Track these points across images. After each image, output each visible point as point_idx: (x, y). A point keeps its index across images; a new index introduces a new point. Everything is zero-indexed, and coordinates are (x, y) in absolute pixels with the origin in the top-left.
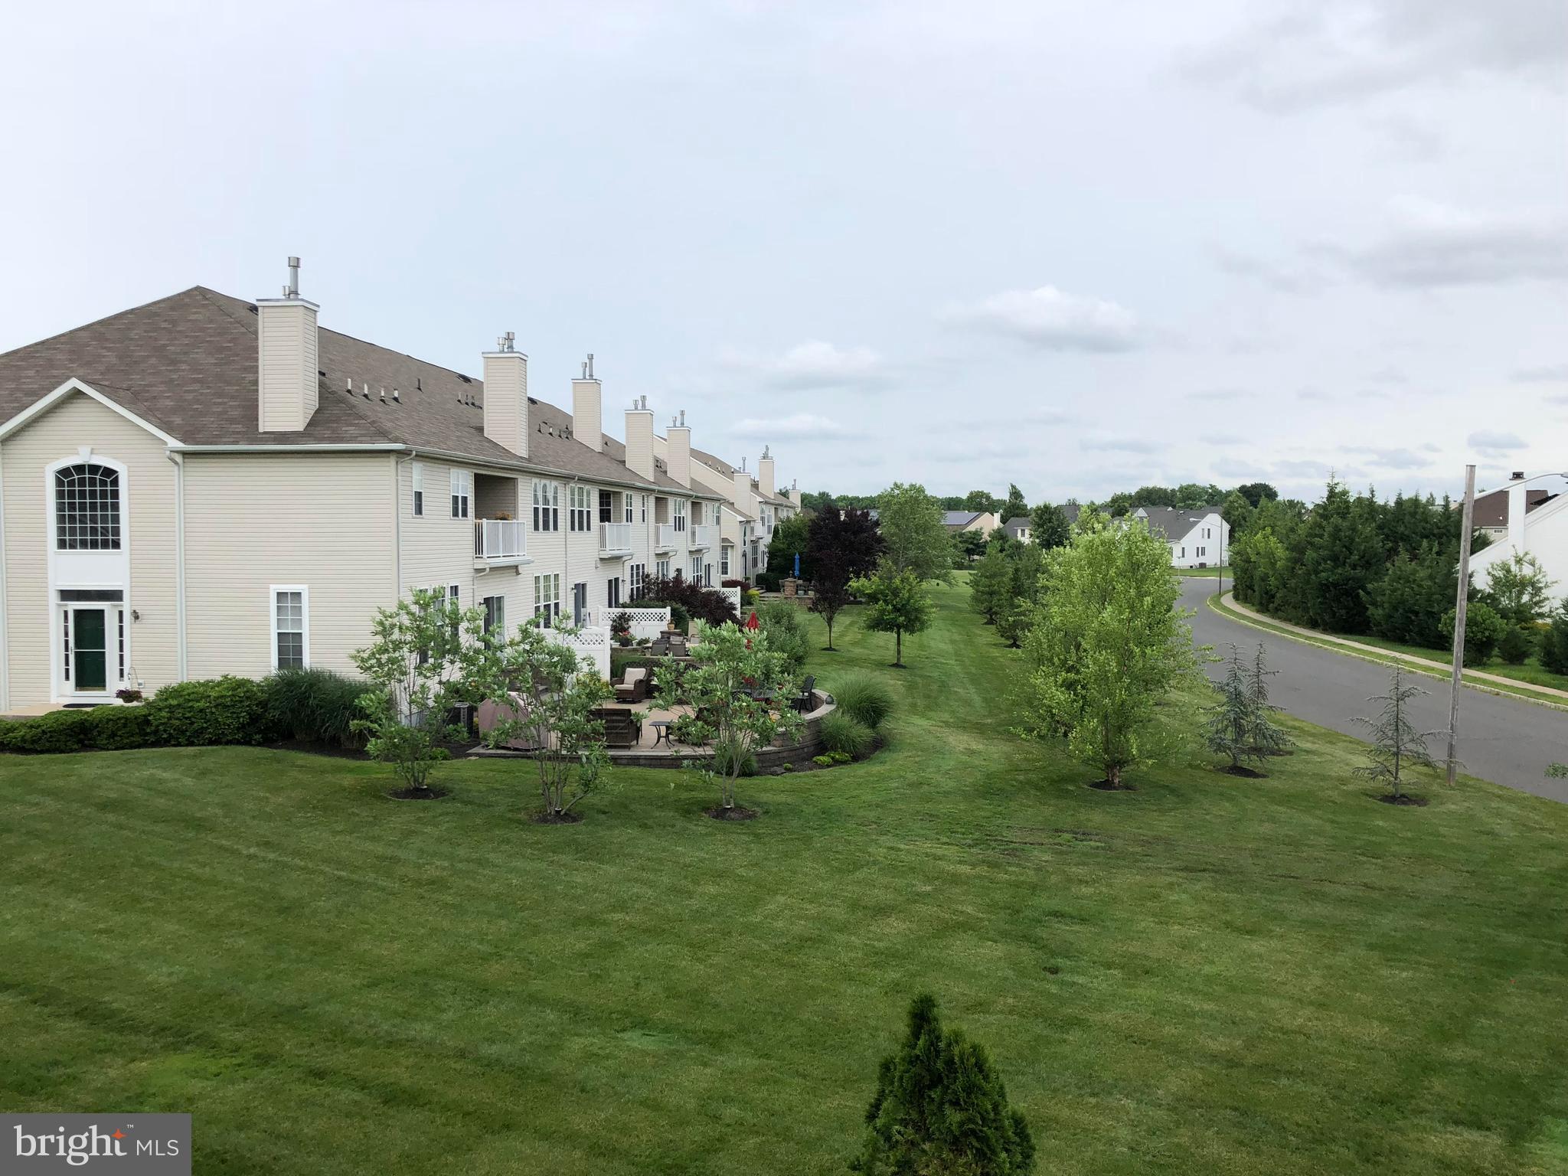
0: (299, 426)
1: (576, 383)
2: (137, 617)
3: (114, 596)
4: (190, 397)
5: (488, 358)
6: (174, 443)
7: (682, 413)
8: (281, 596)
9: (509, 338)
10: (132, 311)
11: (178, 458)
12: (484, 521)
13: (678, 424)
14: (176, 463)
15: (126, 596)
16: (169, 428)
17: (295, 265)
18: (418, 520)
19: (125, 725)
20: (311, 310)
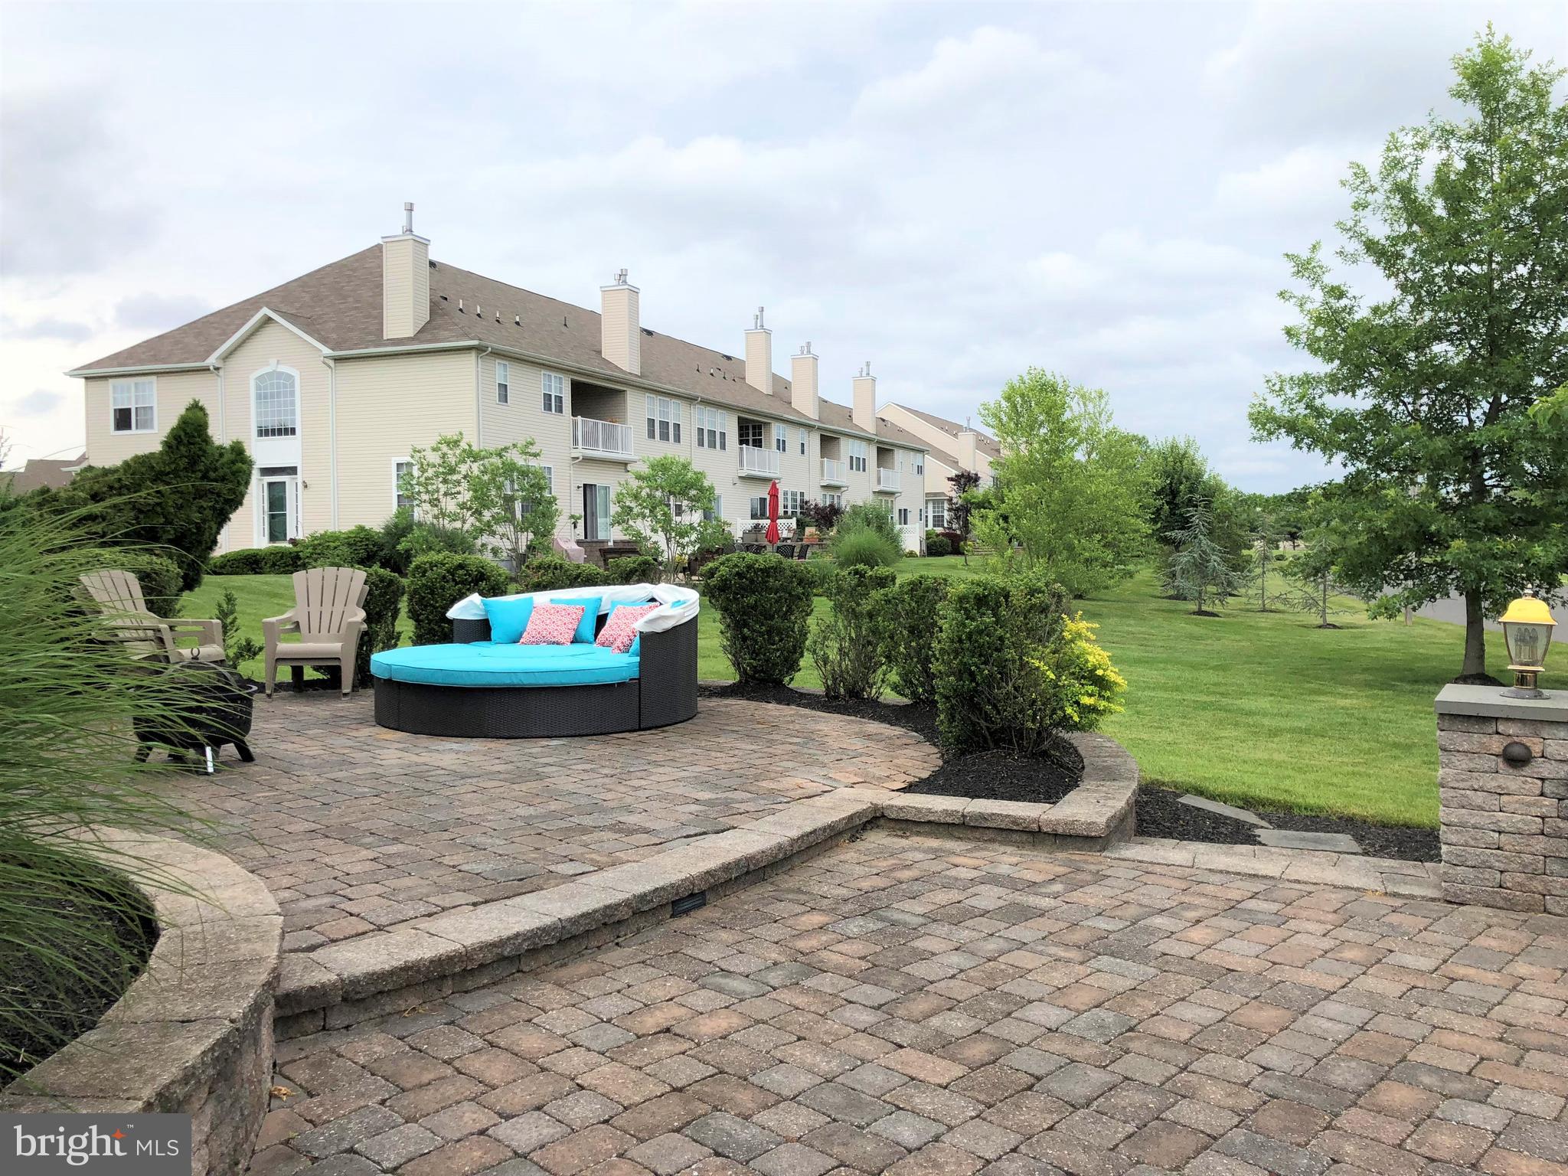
0: (410, 332)
1: (748, 333)
2: (306, 487)
3: (292, 471)
4: (347, 319)
5: (605, 291)
6: (327, 351)
7: (868, 364)
8: (399, 465)
9: (622, 276)
10: (329, 266)
11: (331, 363)
12: (579, 418)
13: (864, 374)
14: (330, 367)
15: (299, 471)
16: (324, 341)
17: (410, 209)
18: (503, 407)
19: (282, 558)
20: (423, 244)
